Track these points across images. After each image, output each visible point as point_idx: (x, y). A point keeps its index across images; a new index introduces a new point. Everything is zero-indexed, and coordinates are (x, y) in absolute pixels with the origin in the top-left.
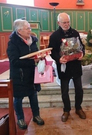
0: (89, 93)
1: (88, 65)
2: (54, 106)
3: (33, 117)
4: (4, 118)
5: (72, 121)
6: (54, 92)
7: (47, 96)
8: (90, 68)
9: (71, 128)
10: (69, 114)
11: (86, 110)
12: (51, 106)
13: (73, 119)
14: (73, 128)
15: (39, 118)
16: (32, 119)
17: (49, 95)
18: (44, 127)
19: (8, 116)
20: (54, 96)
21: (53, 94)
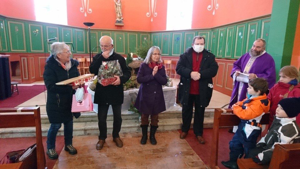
0: (126, 119)
1: (126, 90)
2: (88, 134)
3: (65, 146)
4: (31, 149)
5: (108, 149)
6: (88, 119)
7: (81, 123)
8: (128, 93)
9: (106, 156)
10: (104, 142)
11: (123, 137)
12: (85, 134)
13: (108, 147)
14: (108, 156)
15: (71, 147)
16: (64, 148)
17: (83, 122)
18: (77, 156)
19: (36, 146)
20: (88, 123)
21: (88, 121)
